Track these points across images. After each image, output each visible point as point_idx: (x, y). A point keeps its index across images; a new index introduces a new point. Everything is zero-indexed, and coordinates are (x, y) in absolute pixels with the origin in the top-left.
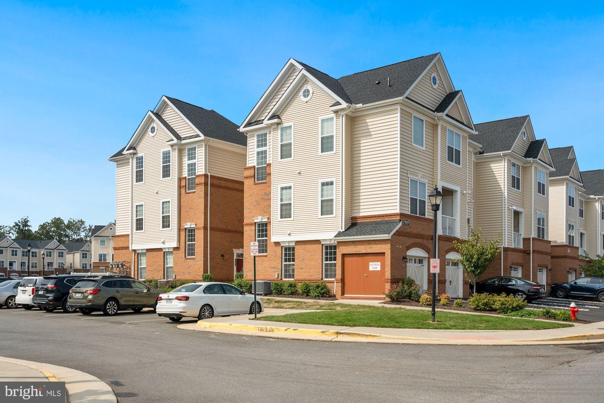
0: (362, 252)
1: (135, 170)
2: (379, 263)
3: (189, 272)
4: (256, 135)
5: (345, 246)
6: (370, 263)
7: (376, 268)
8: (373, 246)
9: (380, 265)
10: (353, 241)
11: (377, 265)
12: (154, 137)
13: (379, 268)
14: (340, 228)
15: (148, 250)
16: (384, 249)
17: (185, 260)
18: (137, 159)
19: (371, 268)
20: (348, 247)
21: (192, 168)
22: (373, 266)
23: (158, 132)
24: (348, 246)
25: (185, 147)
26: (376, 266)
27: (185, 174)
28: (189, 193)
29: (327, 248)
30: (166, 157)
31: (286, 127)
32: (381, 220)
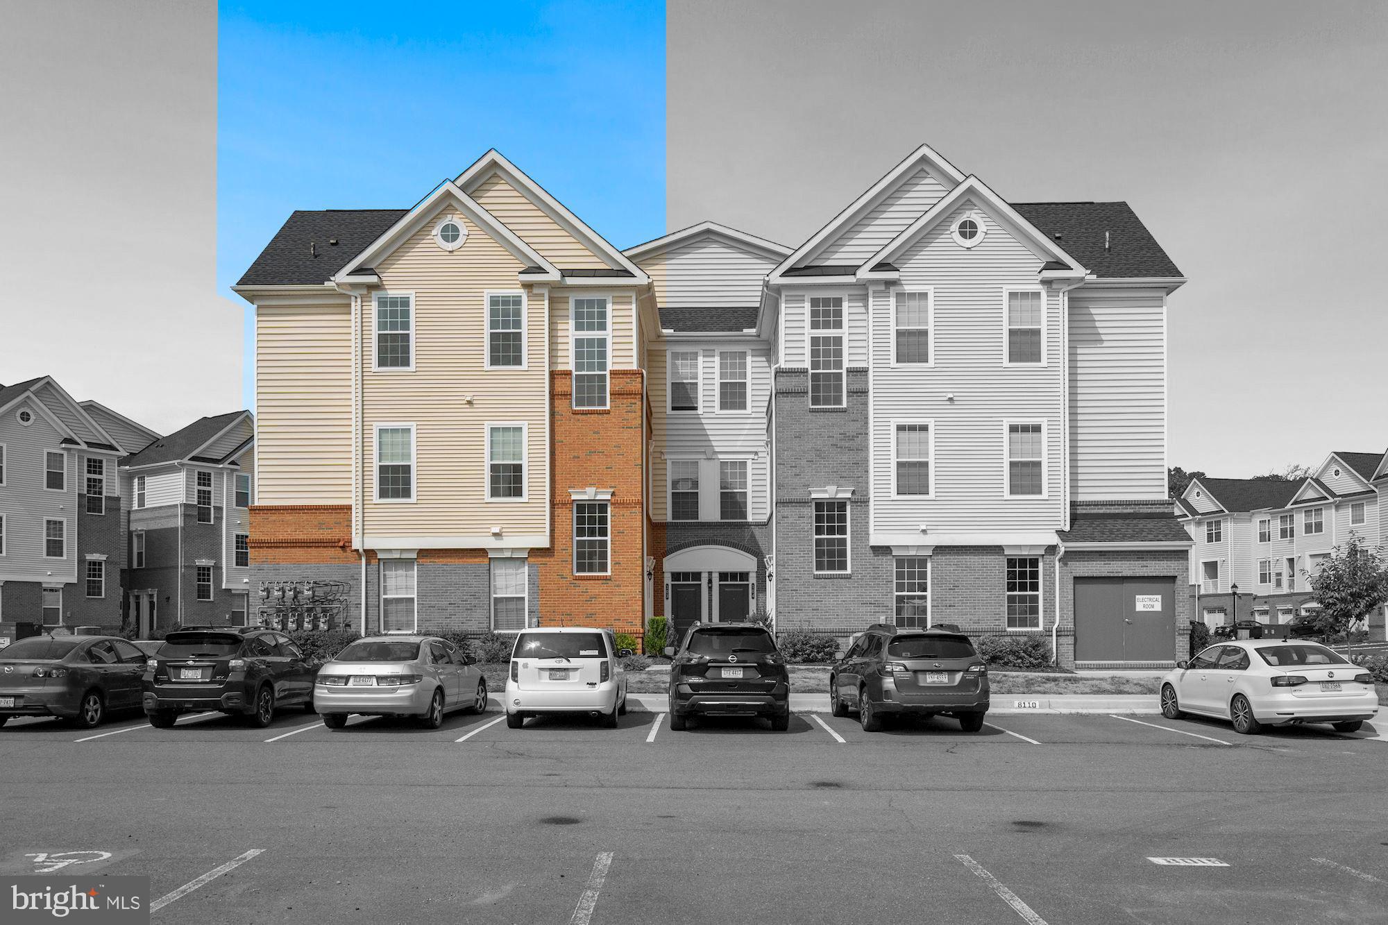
0: (1124, 574)
1: (374, 332)
2: (1159, 597)
3: (589, 611)
4: (807, 298)
5: (1083, 561)
6: (1137, 597)
7: (1153, 606)
8: (1148, 562)
9: (1160, 600)
10: (1101, 552)
11: (1154, 600)
12: (455, 253)
13: (1158, 607)
14: (1062, 523)
15: (423, 553)
16: (1174, 569)
17: (575, 582)
18: (382, 302)
19: (1140, 607)
20: (1091, 563)
21: (592, 351)
22: (1146, 603)
23: (468, 241)
24: (1087, 561)
25: (567, 295)
26: (1151, 603)
27: (568, 362)
28: (586, 414)
29: (1011, 562)
30: (504, 311)
31: (912, 295)
32: (1132, 511)
